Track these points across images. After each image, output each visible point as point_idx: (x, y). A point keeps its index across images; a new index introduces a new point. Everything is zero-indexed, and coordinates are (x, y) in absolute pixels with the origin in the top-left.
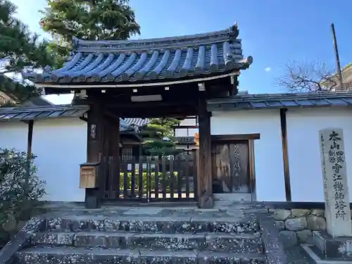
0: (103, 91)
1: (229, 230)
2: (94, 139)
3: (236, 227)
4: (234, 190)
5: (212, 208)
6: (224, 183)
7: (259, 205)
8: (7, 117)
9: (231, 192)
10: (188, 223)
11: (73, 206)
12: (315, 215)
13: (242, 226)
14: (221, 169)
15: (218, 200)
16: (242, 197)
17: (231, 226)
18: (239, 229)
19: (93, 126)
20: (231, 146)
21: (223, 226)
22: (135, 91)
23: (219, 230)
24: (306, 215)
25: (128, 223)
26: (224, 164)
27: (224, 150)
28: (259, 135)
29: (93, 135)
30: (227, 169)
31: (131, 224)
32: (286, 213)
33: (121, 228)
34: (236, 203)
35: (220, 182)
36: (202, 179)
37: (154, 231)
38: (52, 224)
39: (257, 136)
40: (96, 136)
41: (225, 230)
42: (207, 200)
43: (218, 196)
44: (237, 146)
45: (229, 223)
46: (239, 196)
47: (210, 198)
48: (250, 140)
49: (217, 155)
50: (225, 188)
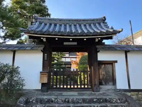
0: (57, 39)
1: (114, 102)
2: (46, 61)
3: (117, 100)
4: (107, 84)
5: (99, 92)
6: (103, 81)
7: (118, 91)
8: (4, 49)
9: (106, 85)
10: (96, 99)
11: (35, 91)
12: (140, 94)
13: (119, 100)
14: (102, 75)
15: (101, 88)
16: (111, 87)
17: (115, 100)
18: (118, 101)
19: (46, 55)
20: (106, 65)
21: (111, 100)
22: (71, 40)
23: (110, 102)
24: (137, 95)
25: (69, 99)
26: (103, 73)
27: (103, 67)
28: (117, 61)
29: (46, 59)
30: (104, 75)
31: (70, 100)
32: (129, 94)
33: (65, 101)
34: (108, 90)
35: (101, 80)
36: (94, 79)
37: (81, 103)
38: (31, 100)
39: (116, 62)
40: (47, 59)
41: (112, 102)
42: (97, 88)
43: (101, 86)
44: (108, 65)
45: (114, 99)
46: (110, 87)
47: (98, 87)
48: (113, 63)
49: (100, 69)
50: (104, 83)
